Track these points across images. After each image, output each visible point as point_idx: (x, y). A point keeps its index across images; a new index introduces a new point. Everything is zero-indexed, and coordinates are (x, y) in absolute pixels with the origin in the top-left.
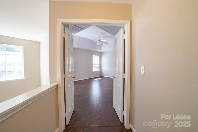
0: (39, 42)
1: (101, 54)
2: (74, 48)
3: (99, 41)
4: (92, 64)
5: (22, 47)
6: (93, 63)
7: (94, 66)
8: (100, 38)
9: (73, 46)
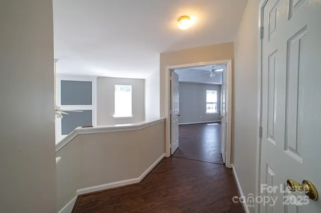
0: (144, 80)
1: (219, 88)
2: (180, 83)
3: (213, 71)
4: (205, 103)
5: (131, 86)
6: (207, 101)
7: (208, 106)
8: (214, 68)
9: (178, 79)
